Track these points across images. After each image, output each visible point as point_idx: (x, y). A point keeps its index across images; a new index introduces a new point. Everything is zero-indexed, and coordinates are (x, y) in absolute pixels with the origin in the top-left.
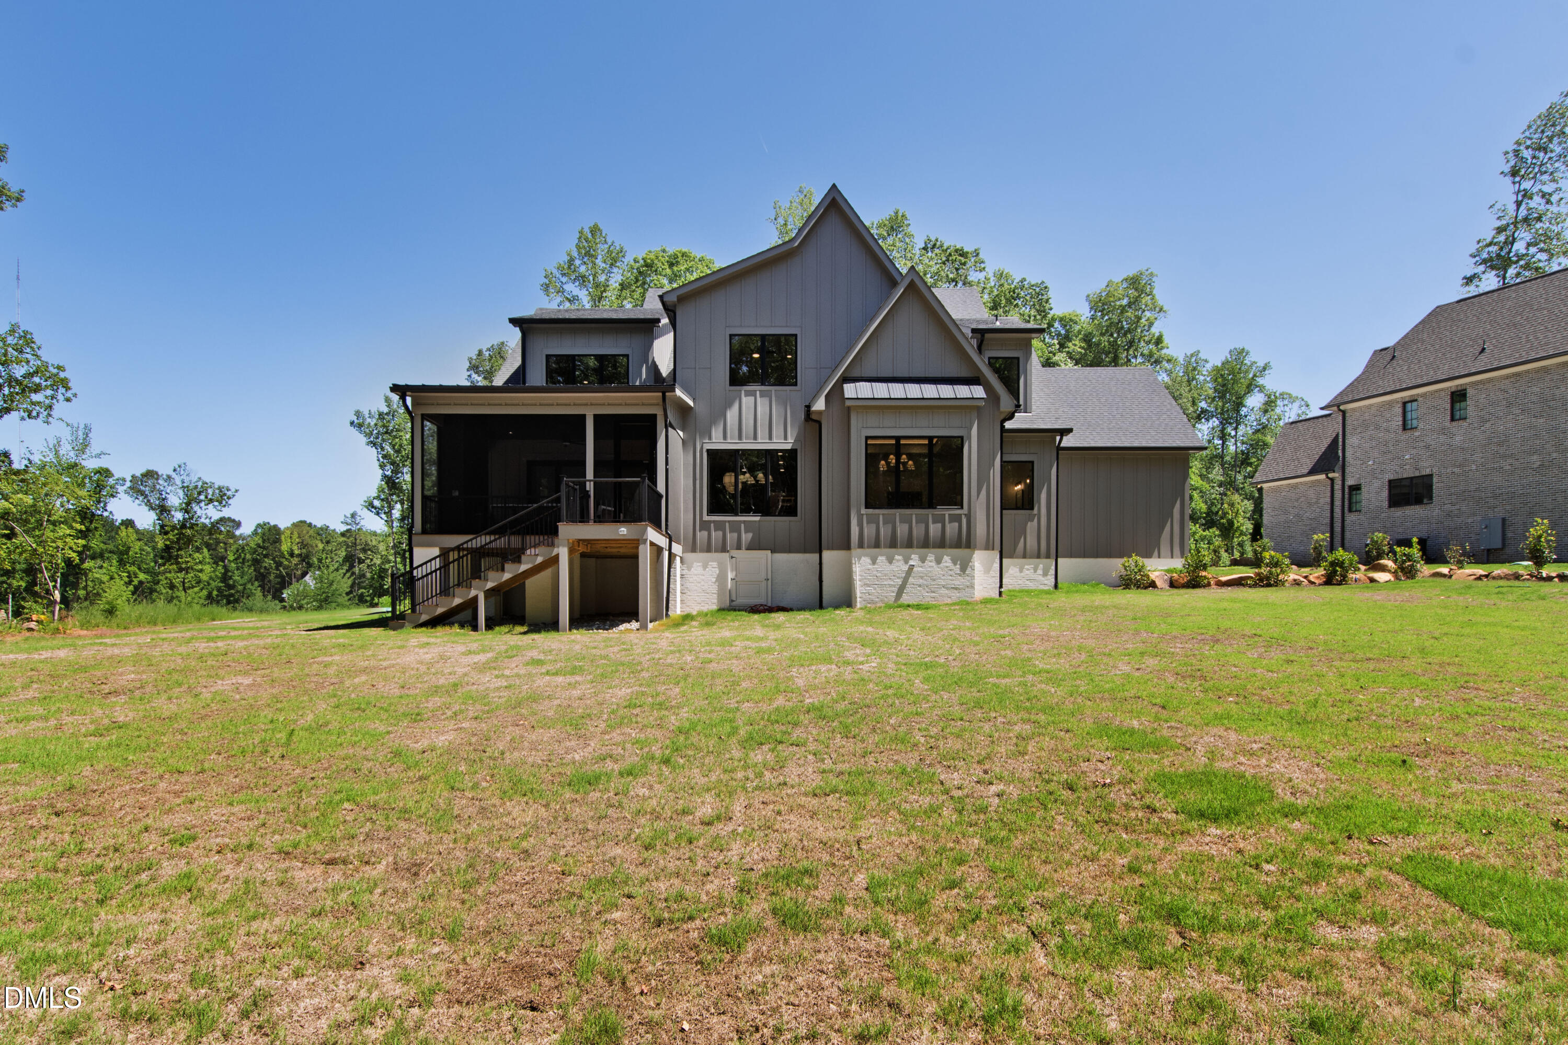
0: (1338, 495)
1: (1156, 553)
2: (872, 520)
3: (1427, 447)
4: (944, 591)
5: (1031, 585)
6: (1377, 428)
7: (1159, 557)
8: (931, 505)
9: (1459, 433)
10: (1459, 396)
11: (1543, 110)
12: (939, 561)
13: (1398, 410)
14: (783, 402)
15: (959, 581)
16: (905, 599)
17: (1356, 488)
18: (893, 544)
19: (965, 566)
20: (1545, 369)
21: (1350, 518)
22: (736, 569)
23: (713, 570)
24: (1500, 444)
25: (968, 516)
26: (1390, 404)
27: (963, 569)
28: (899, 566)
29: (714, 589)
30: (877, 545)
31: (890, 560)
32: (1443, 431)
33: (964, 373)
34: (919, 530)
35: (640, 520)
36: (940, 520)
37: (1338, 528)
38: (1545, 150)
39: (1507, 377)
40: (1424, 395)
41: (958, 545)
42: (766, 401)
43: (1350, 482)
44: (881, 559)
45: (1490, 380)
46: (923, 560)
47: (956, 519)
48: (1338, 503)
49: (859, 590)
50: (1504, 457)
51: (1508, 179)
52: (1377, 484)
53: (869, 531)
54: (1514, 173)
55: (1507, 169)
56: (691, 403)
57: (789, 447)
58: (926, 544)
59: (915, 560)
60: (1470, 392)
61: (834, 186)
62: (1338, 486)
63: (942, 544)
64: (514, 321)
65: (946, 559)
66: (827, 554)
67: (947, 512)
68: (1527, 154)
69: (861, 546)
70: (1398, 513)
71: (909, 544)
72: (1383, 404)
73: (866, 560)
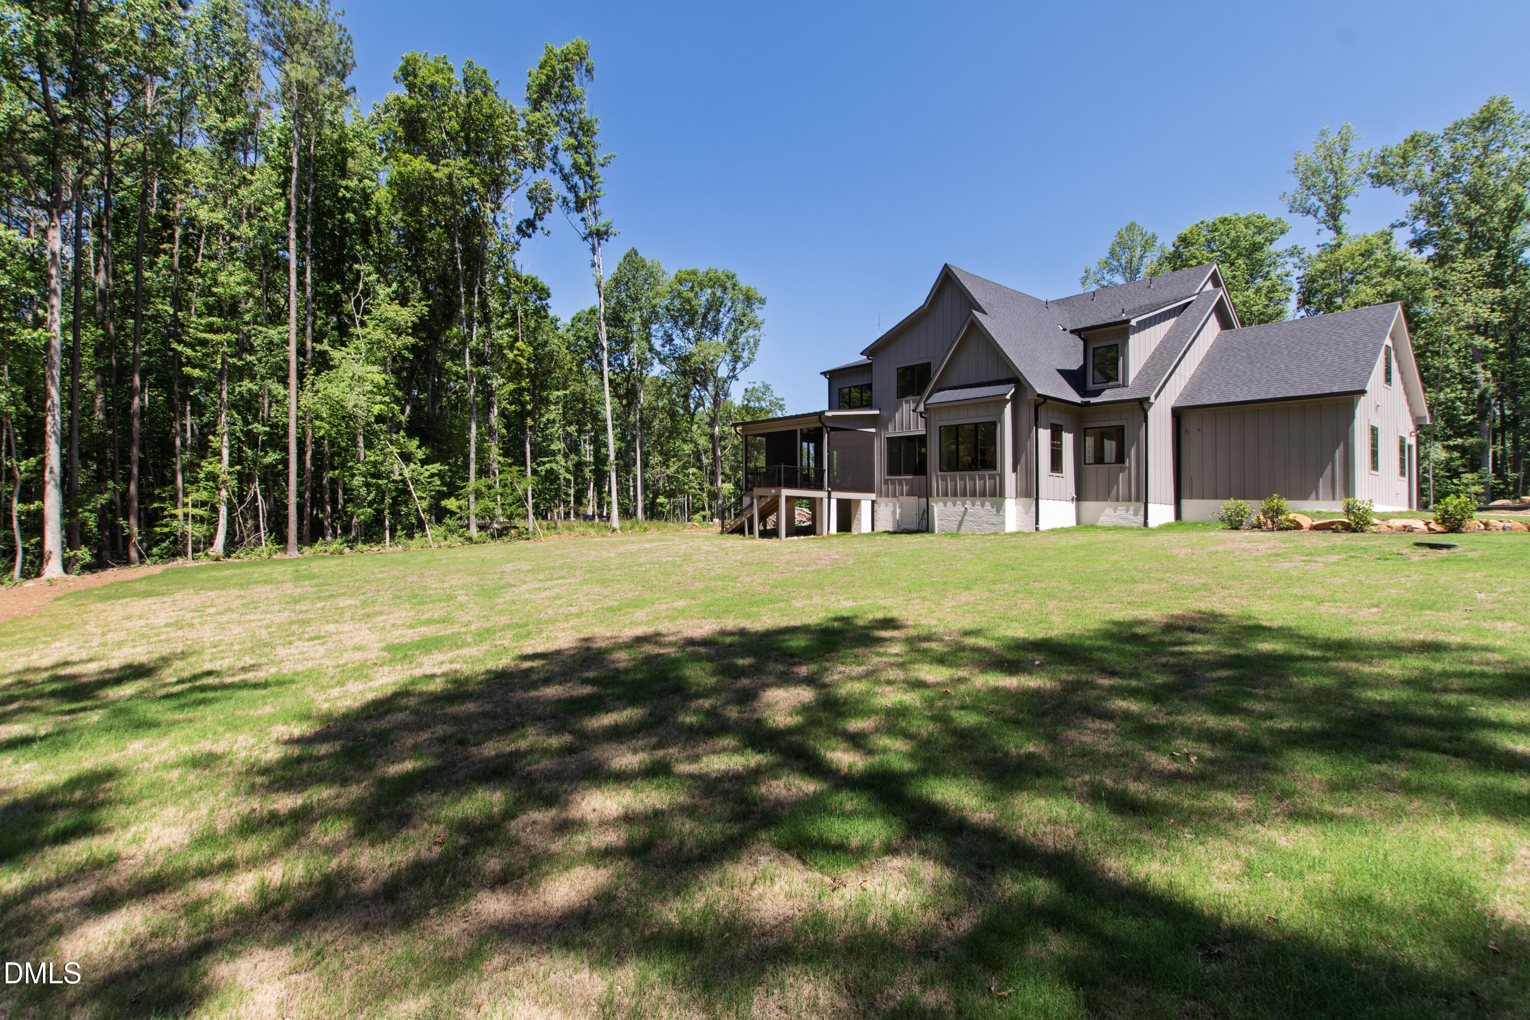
1: (1313, 495)
2: (945, 479)
4: (986, 526)
5: (1123, 523)
7: (1317, 499)
12: (983, 505)
15: (995, 519)
16: (963, 529)
18: (956, 495)
19: (999, 508)
22: (901, 507)
23: (890, 508)
25: (1001, 476)
27: (998, 511)
28: (959, 508)
29: (891, 519)
30: (947, 495)
31: (954, 505)
33: (1003, 376)
34: (970, 487)
35: (779, 485)
36: (983, 478)
41: (993, 494)
42: (913, 405)
44: (949, 503)
46: (973, 504)
47: (993, 477)
49: (937, 521)
53: (942, 485)
56: (877, 412)
58: (975, 495)
59: (968, 505)
61: (946, 265)
63: (984, 494)
64: (824, 374)
65: (987, 504)
67: (987, 473)
69: (938, 495)
71: (965, 495)
73: (941, 504)
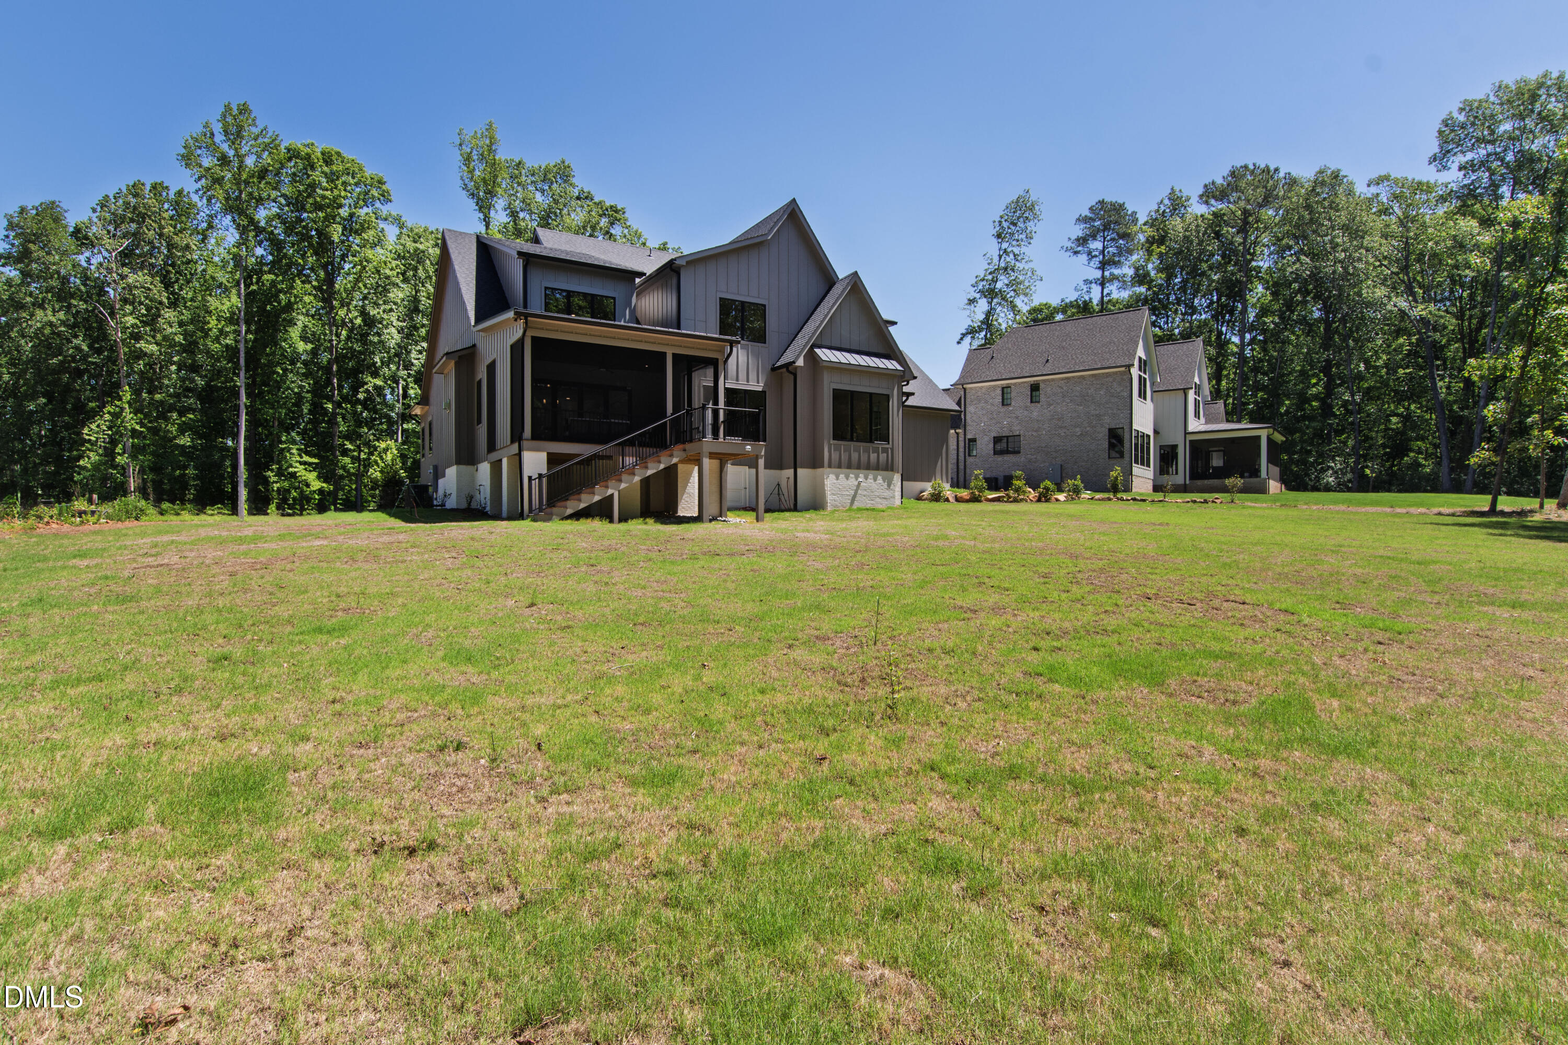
0: (961, 444)
2: (837, 449)
3: (1017, 417)
4: (878, 500)
6: (986, 402)
8: (871, 441)
9: (1036, 411)
10: (1035, 388)
11: (1015, 198)
12: (875, 479)
13: (999, 392)
14: (757, 356)
15: (887, 494)
16: (857, 504)
17: (973, 440)
18: (849, 466)
19: (891, 483)
20: (1083, 377)
21: (970, 460)
24: (1059, 419)
25: (892, 449)
26: (994, 387)
27: (889, 486)
28: (852, 482)
30: (840, 467)
31: (847, 478)
32: (1026, 408)
33: (881, 350)
34: (864, 458)
36: (876, 451)
37: (961, 466)
38: (1015, 224)
39: (1062, 379)
40: (1015, 384)
41: (885, 468)
42: (745, 352)
43: (969, 436)
44: (842, 476)
45: (1053, 380)
46: (866, 478)
47: (885, 450)
48: (961, 450)
49: (829, 498)
50: (1061, 427)
51: (995, 241)
52: (986, 439)
53: (835, 456)
54: (999, 236)
55: (994, 232)
57: (760, 389)
58: (868, 467)
59: (861, 478)
60: (1042, 386)
62: (961, 438)
63: (877, 468)
65: (880, 478)
66: (800, 471)
67: (880, 445)
68: (1005, 225)
69: (830, 466)
70: (999, 458)
71: (859, 467)
72: (990, 387)
73: (832, 477)
